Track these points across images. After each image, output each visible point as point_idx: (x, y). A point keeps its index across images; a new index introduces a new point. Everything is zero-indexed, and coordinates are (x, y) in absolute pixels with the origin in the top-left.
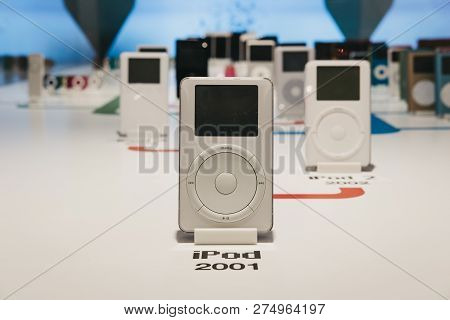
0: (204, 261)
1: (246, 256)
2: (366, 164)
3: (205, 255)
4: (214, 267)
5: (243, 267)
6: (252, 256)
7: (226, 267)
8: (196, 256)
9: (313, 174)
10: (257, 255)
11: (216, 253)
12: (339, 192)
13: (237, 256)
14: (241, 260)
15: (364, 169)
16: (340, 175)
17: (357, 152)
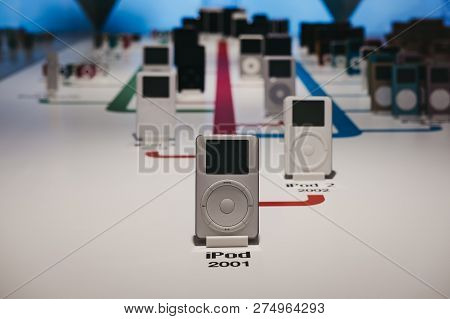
0: (214, 260)
1: (240, 255)
2: (328, 173)
3: (214, 255)
4: (221, 264)
5: (239, 264)
6: (244, 255)
7: (228, 264)
8: (208, 256)
9: (289, 182)
10: (248, 255)
11: (221, 254)
12: (307, 199)
13: (235, 256)
14: (238, 259)
15: (327, 177)
16: (309, 183)
17: (323, 164)
